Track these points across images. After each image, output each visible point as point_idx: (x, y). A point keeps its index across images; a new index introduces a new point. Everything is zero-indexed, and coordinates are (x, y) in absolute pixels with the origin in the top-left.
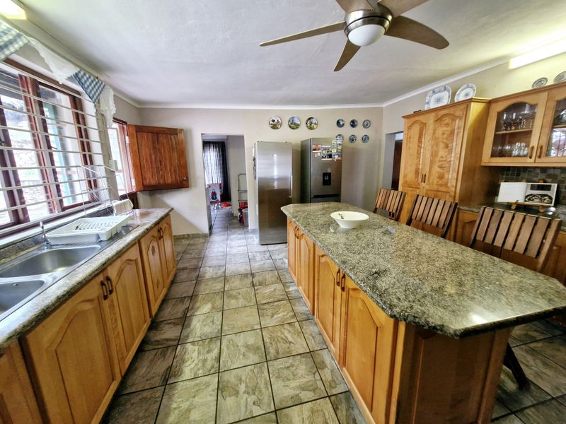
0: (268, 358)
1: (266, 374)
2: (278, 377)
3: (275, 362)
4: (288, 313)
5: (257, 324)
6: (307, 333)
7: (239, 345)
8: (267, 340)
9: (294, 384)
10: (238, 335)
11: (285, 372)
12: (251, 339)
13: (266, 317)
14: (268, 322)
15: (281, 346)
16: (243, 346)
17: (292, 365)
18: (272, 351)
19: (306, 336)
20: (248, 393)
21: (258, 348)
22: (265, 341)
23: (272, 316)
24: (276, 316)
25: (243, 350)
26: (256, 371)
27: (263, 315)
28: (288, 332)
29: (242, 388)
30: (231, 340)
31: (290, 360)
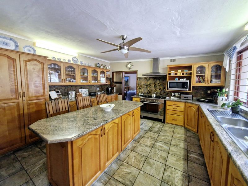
0: (146, 157)
1: (150, 154)
2: (147, 152)
3: (145, 155)
4: (122, 169)
5: (141, 174)
6: (126, 156)
7: (154, 170)
8: (142, 163)
9: (144, 148)
10: (153, 175)
11: (144, 151)
12: (148, 168)
13: (134, 174)
14: (135, 171)
15: (139, 158)
16: (153, 168)
17: (141, 151)
18: (143, 159)
19: (127, 155)
20: (158, 154)
21: (147, 163)
22: (143, 163)
23: (130, 173)
24: (129, 171)
25: (154, 166)
26: (153, 157)
27: (134, 177)
28: (132, 161)
29: (159, 156)
30: (157, 174)
31: (140, 153)
